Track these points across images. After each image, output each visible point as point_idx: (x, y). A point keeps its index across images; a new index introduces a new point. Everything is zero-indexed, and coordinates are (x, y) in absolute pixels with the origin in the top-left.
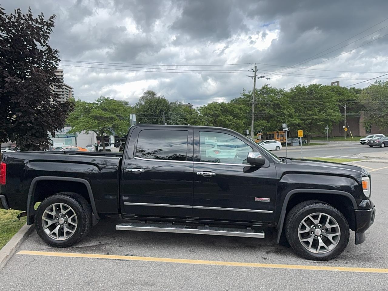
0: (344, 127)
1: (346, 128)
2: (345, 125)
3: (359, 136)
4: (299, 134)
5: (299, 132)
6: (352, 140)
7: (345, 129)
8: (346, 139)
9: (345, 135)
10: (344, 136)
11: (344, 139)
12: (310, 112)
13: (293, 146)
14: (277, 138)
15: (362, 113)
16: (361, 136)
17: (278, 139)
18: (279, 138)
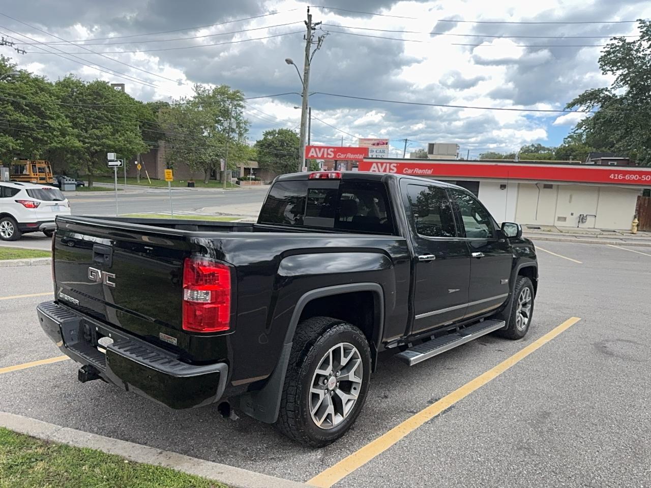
0: (136, 163)
1: (139, 164)
2: (138, 159)
3: (157, 179)
4: (166, 176)
5: (167, 172)
6: (148, 185)
7: (138, 167)
8: (139, 182)
9: (138, 176)
10: (136, 178)
11: (137, 182)
12: (97, 132)
13: (64, 191)
14: (33, 174)
15: (162, 143)
16: (159, 179)
17: (35, 176)
18: (38, 174)
